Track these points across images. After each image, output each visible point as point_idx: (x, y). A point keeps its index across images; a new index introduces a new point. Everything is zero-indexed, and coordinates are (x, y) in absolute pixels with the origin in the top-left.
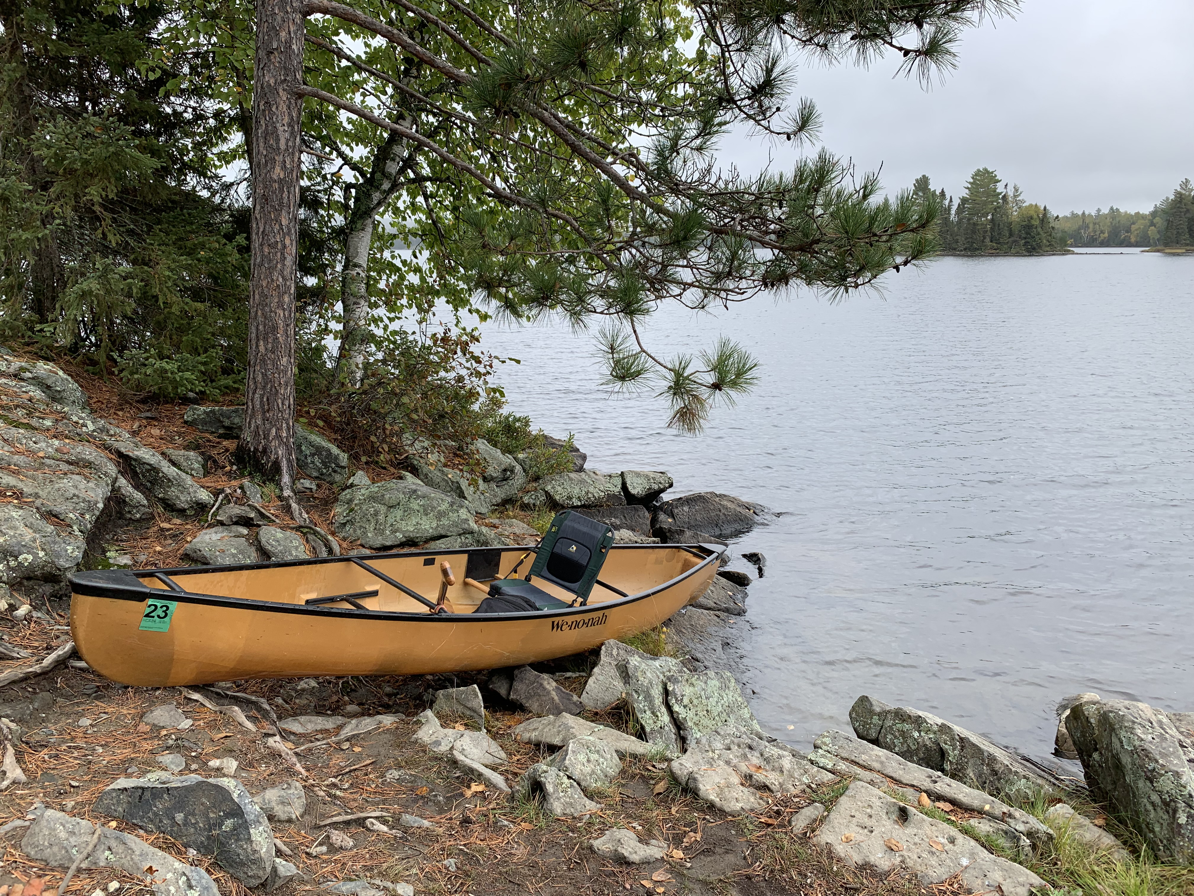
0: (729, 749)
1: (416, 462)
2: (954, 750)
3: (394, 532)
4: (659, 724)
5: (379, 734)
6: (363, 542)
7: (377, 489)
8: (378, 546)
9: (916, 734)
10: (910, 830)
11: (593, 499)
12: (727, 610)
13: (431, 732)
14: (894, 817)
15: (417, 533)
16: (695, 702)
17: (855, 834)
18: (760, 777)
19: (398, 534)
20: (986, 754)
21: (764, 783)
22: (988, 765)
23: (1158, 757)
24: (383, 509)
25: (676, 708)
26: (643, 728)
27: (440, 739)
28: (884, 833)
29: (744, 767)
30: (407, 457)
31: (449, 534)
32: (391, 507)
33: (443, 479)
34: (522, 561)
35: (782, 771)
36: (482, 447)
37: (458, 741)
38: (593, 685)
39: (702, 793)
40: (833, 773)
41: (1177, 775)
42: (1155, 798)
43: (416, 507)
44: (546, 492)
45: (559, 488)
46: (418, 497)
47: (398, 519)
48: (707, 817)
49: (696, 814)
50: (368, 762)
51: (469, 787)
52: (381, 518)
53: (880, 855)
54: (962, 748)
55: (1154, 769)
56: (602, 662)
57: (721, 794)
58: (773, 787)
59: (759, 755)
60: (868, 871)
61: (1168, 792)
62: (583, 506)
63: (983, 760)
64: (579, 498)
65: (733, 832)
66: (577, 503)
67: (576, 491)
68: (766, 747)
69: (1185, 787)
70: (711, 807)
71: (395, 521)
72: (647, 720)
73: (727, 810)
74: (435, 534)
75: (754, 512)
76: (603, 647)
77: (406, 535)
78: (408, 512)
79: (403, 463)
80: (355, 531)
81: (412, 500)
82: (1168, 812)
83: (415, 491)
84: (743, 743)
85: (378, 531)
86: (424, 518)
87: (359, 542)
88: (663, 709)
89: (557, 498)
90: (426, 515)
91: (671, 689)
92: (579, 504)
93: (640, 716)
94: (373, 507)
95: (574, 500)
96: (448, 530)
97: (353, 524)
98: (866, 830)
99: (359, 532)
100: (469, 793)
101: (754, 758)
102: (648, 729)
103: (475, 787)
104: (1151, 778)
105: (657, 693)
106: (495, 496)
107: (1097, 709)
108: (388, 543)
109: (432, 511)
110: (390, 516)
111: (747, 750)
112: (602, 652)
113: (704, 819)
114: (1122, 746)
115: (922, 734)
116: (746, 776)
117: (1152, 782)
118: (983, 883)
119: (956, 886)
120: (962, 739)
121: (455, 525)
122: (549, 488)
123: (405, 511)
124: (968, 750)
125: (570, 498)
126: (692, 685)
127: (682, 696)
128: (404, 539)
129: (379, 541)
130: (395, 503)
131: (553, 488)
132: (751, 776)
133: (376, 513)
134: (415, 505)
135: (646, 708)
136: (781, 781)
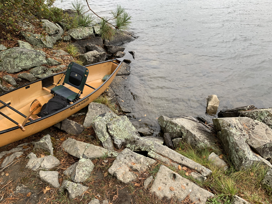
0: (126, 158)
1: (23, 35)
2: (185, 133)
3: (18, 67)
4: (106, 139)
5: (15, 165)
6: (8, 72)
7: (9, 52)
8: (13, 72)
9: (175, 128)
10: (176, 182)
11: (85, 37)
12: (125, 75)
13: (32, 162)
14: (172, 177)
15: (26, 67)
16: (116, 129)
17: (161, 186)
18: (135, 167)
19: (19, 68)
20: (193, 135)
21: (136, 169)
22: (194, 138)
23: (239, 146)
24: (12, 60)
25: (111, 132)
26: (101, 142)
27: (35, 165)
28: (169, 185)
29: (130, 164)
30: (20, 32)
31: (37, 66)
32: (15, 58)
33: (34, 39)
34: (60, 80)
35: (141, 163)
36: (47, 23)
37: (42, 163)
38: (87, 119)
39: (118, 178)
40: (155, 160)
41: (244, 151)
42: (237, 156)
43: (24, 58)
44: (70, 36)
45: (74, 34)
46: (23, 54)
47: (18, 62)
48: (120, 186)
49: (116, 186)
50: (11, 181)
51: (45, 188)
52: (12, 63)
53: (168, 193)
54: (187, 132)
55: (238, 149)
56: (89, 111)
57: (124, 177)
58: (139, 170)
59: (134, 158)
60: (165, 200)
61: (241, 156)
62: (82, 39)
63: (192, 136)
64: (81, 37)
65: (127, 192)
66: (80, 38)
67: (80, 34)
68: (136, 155)
69: (245, 155)
70: (121, 182)
71: (17, 63)
72: (102, 139)
73: (126, 183)
74: (32, 66)
75: (132, 36)
76: (89, 106)
77: (22, 68)
78: (21, 60)
79: (19, 35)
80: (4, 68)
81: (22, 55)
82: (240, 161)
83: (22, 52)
84: (130, 155)
85: (13, 67)
86: (27, 61)
87: (6, 72)
88: (107, 133)
89: (74, 37)
90: (28, 60)
91: (108, 127)
92: (81, 39)
93: (100, 139)
94: (8, 60)
95: (79, 38)
96: (36, 65)
97: (2, 66)
98: (164, 184)
99: (5, 68)
100: (45, 192)
101: (133, 160)
102: (102, 142)
103: (47, 189)
104: (237, 151)
105: (104, 130)
106: (54, 40)
107: (222, 122)
108: (17, 71)
109: (29, 58)
110: (15, 62)
111: (131, 157)
112: (89, 108)
113: (119, 187)
114: (230, 141)
115: (177, 128)
116: (130, 167)
117: (237, 152)
118: (195, 198)
119: (188, 200)
120: (187, 130)
121: (38, 63)
122: (71, 34)
123: (20, 59)
124: (189, 133)
125: (78, 37)
126: (115, 124)
127: (112, 128)
128: (22, 69)
129: (13, 71)
130: (16, 57)
131: (72, 34)
132: (132, 167)
133: (10, 62)
134: (23, 57)
135: (102, 136)
136: (141, 167)
